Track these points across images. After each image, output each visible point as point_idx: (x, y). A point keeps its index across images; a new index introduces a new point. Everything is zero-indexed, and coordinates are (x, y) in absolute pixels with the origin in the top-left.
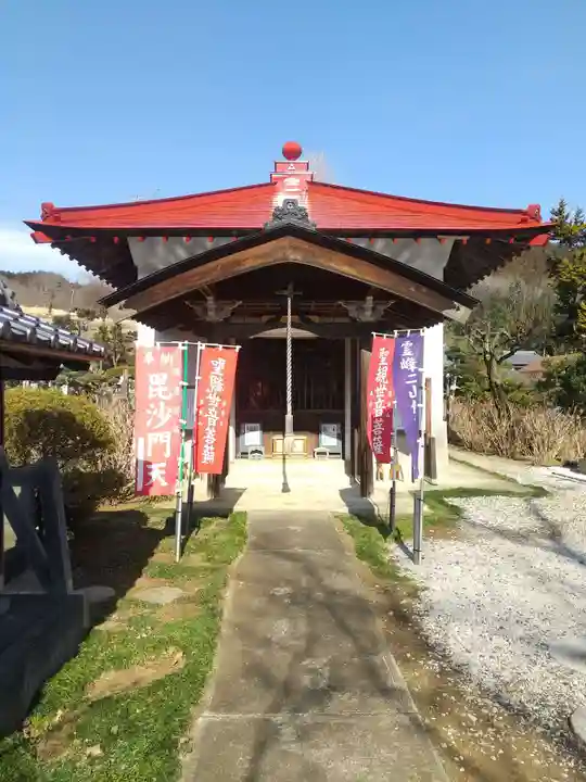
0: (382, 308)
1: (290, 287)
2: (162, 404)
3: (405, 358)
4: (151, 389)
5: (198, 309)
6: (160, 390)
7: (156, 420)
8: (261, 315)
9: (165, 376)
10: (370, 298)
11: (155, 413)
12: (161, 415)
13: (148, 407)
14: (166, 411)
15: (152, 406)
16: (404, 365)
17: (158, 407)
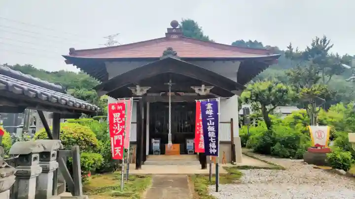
0: (208, 90)
1: (170, 81)
2: (119, 125)
3: (208, 110)
4: (114, 119)
5: (133, 90)
6: (118, 119)
7: (117, 131)
8: (160, 92)
9: (119, 114)
10: (203, 86)
11: (116, 128)
12: (118, 129)
13: (114, 126)
14: (120, 127)
15: (115, 126)
16: (207, 112)
17: (117, 125)
